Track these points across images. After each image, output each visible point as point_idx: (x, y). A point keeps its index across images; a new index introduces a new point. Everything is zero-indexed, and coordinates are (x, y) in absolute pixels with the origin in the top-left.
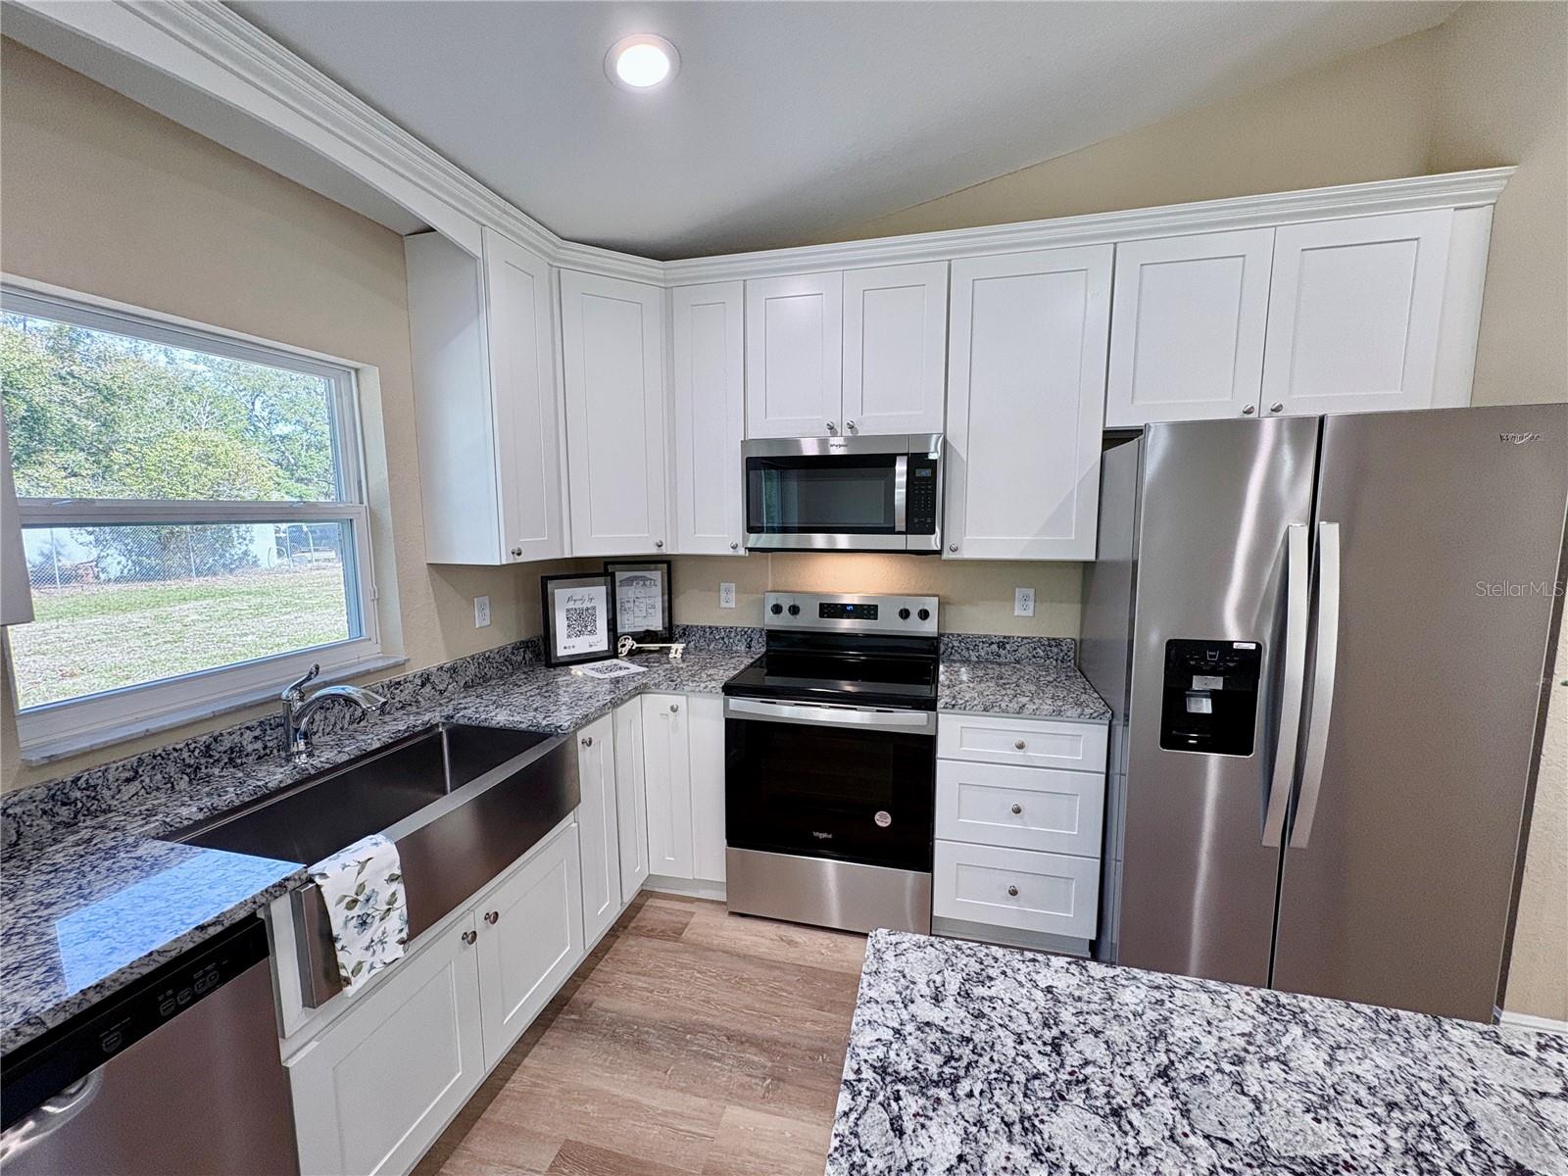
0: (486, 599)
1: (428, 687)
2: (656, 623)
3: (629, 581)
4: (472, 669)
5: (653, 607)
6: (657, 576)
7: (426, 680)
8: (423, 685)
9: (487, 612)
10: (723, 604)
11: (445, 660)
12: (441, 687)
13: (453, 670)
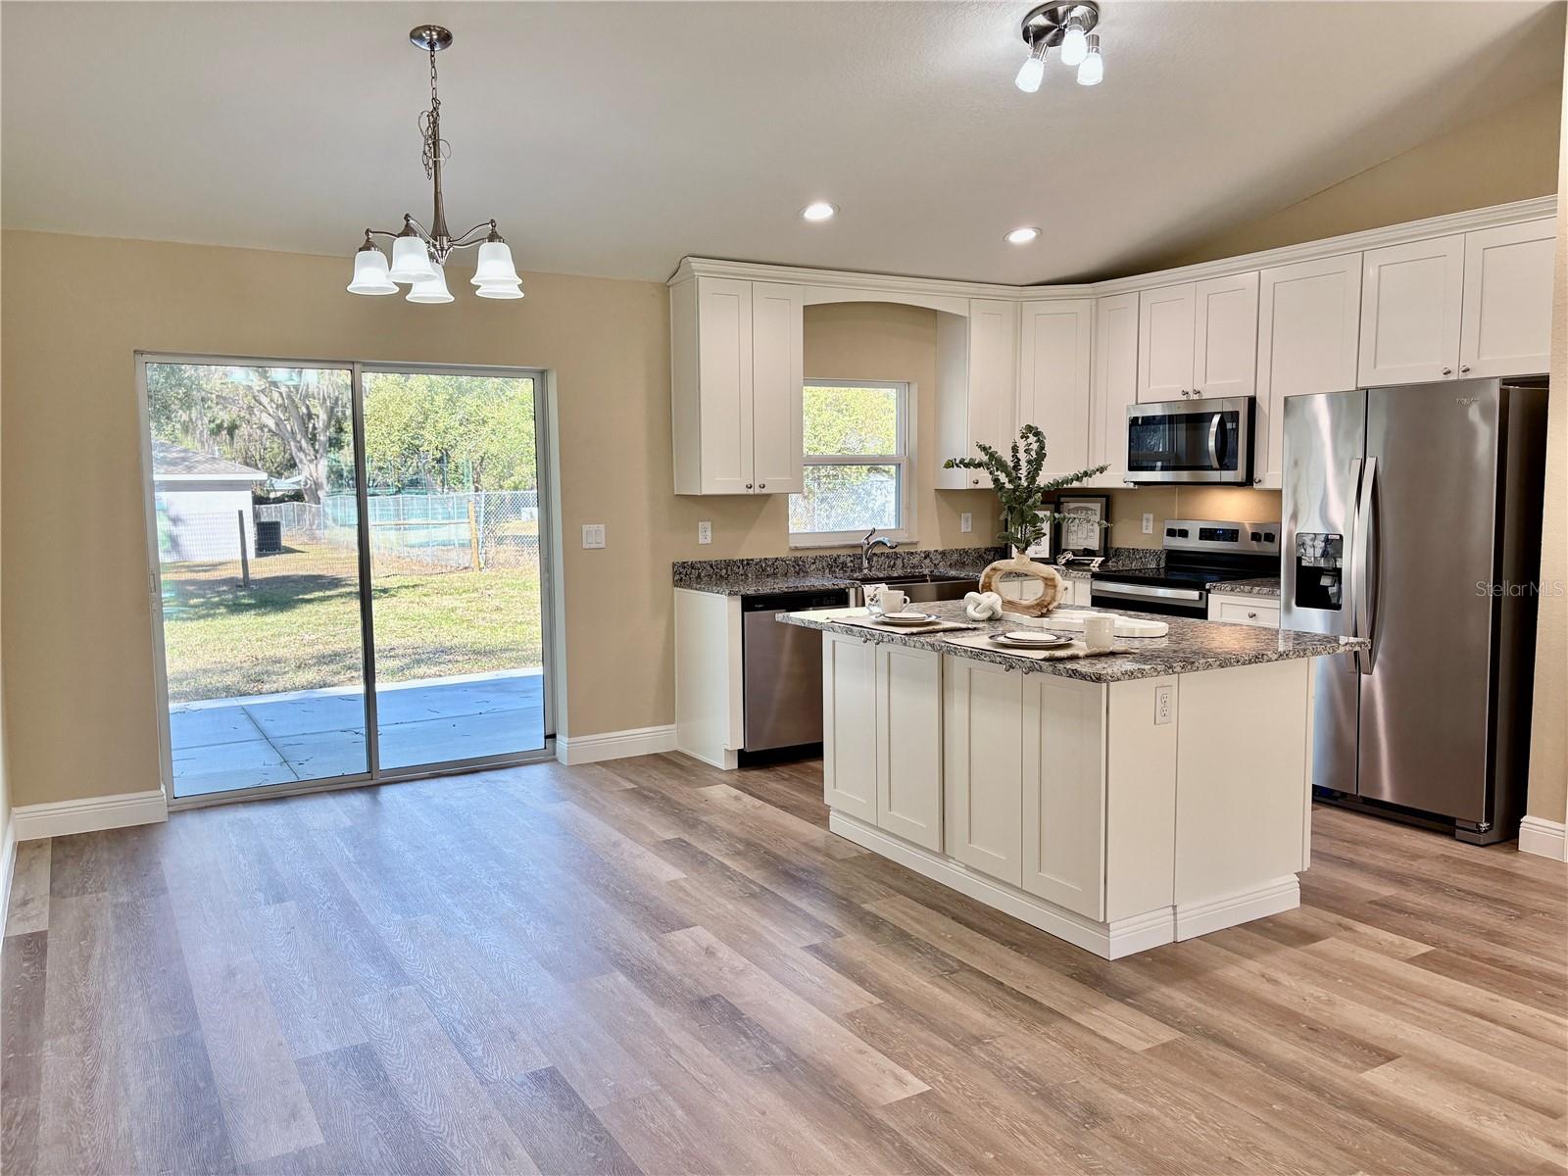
0: (970, 515)
1: (928, 561)
2: (1094, 543)
3: (1077, 510)
4: (955, 557)
5: (1092, 531)
6: (1097, 507)
7: (927, 555)
8: (925, 558)
9: (970, 523)
10: (1145, 531)
11: (940, 549)
12: (936, 562)
13: (943, 553)
